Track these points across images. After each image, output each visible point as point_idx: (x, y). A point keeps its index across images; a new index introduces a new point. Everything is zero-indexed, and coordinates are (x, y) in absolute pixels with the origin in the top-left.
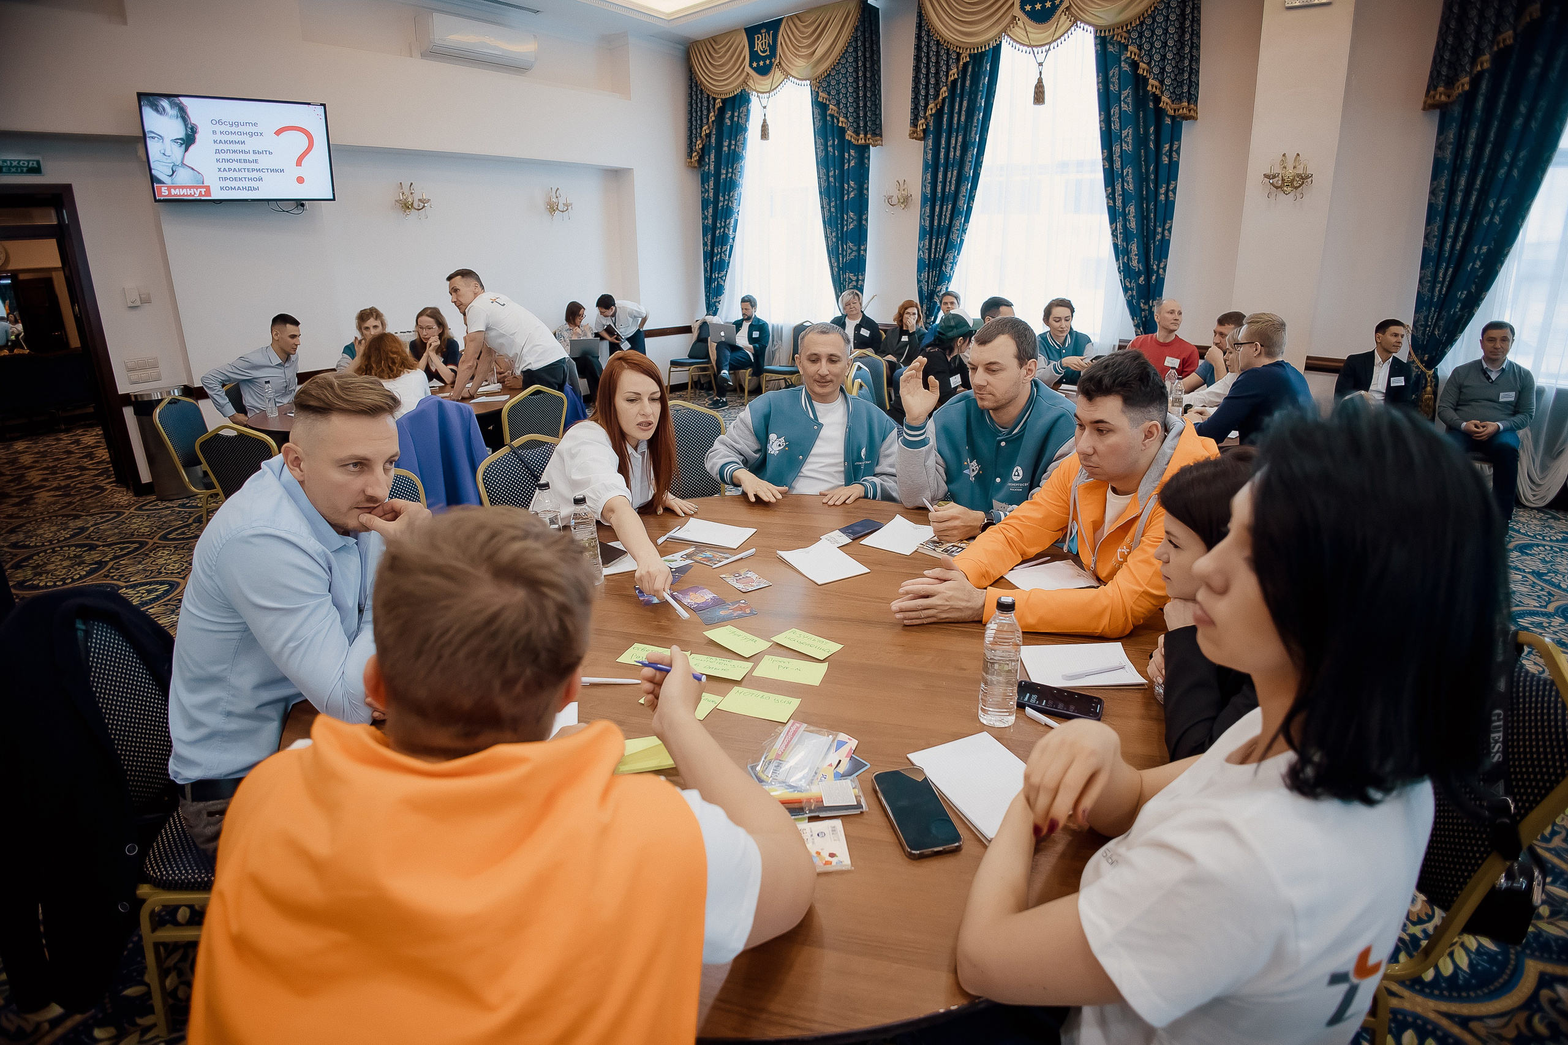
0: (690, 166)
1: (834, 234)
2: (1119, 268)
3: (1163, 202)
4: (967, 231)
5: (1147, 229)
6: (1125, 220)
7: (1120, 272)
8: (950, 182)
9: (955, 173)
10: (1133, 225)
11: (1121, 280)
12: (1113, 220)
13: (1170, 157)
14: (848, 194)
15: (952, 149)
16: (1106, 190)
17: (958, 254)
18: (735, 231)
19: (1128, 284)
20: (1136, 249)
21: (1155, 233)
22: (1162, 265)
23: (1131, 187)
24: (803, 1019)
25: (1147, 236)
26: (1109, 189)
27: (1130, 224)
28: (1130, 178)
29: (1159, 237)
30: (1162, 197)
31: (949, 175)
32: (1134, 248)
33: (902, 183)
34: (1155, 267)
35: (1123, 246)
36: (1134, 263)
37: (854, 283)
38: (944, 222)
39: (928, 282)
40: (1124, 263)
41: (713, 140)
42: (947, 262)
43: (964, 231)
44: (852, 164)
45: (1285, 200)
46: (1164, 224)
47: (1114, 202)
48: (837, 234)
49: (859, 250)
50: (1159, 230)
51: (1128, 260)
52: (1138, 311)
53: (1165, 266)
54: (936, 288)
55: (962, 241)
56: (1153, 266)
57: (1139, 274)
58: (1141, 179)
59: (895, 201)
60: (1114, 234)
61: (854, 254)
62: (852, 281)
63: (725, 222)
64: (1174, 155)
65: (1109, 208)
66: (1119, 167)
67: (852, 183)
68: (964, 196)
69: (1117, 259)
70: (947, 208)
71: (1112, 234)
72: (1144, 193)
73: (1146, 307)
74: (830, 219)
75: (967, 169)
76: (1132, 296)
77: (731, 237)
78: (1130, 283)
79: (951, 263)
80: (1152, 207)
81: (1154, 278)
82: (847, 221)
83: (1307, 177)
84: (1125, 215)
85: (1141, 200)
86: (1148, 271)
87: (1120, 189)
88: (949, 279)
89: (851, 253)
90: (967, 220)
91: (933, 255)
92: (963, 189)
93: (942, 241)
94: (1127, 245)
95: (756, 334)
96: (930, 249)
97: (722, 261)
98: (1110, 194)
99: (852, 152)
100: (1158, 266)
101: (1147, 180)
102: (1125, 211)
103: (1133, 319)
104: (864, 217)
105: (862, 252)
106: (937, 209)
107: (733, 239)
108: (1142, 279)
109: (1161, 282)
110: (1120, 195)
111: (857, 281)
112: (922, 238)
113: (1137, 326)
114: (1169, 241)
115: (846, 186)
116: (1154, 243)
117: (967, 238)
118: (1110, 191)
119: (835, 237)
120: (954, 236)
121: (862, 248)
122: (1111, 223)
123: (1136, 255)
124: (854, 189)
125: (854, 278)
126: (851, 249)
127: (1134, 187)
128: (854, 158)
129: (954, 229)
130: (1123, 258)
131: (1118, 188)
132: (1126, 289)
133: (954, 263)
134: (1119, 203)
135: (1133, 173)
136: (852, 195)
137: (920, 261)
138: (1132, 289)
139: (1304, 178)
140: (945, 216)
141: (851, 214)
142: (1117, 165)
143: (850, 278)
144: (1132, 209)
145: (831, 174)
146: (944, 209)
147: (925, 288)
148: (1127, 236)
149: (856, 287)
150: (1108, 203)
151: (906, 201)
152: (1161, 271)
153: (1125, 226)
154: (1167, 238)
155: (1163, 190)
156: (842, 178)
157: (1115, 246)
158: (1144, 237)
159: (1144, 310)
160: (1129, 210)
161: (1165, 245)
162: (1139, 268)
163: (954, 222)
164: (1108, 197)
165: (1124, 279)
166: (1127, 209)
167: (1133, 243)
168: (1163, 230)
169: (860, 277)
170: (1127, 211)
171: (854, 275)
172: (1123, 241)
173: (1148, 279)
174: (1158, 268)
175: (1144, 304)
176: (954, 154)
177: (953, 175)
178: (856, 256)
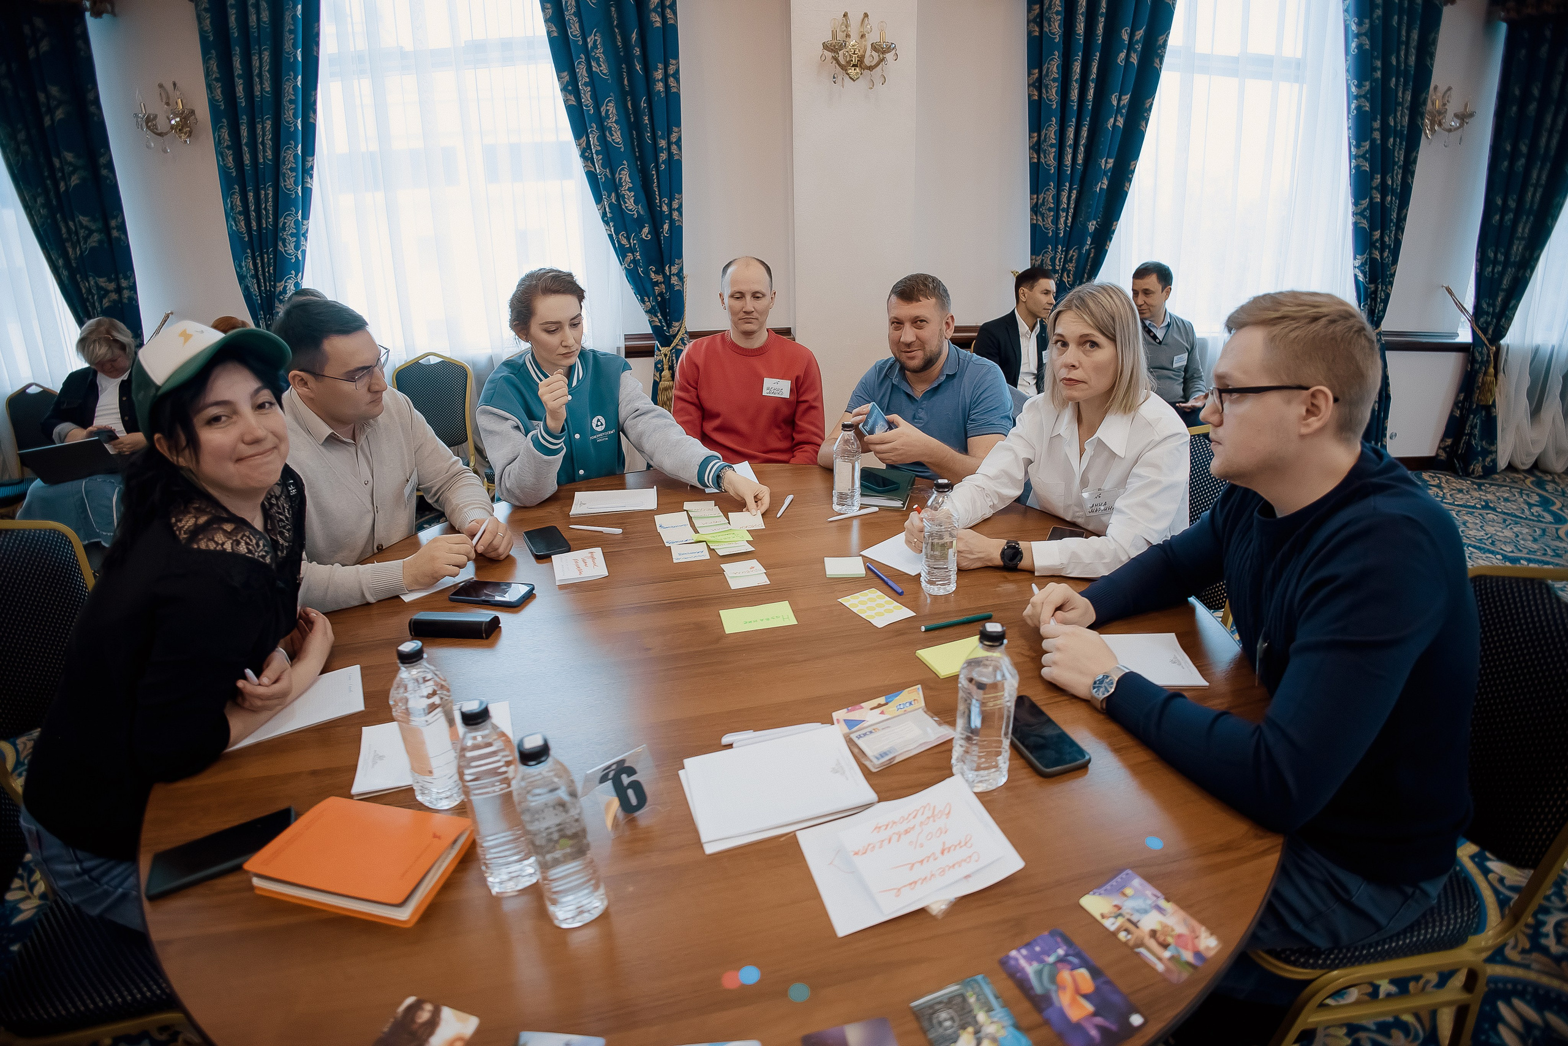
2: (604, 215)
3: (663, 95)
4: (314, 173)
5: (640, 146)
6: (603, 129)
7: (606, 223)
8: (260, 75)
9: (266, 56)
10: (616, 136)
11: (610, 236)
12: (580, 130)
13: (664, 18)
14: (51, 113)
15: (252, 10)
16: (559, 78)
17: (306, 216)
19: (624, 242)
20: (628, 179)
21: (656, 149)
22: (675, 205)
23: (604, 68)
25: (643, 156)
26: (567, 75)
27: (612, 135)
28: (599, 53)
29: (663, 156)
30: (660, 87)
31: (256, 63)
32: (625, 177)
33: (166, 88)
34: (665, 208)
35: (605, 175)
36: (630, 204)
37: (110, 295)
38: (264, 157)
39: (256, 276)
40: (611, 205)
42: (285, 235)
43: (307, 172)
45: (854, 89)
46: (669, 133)
47: (578, 98)
48: (49, 200)
49: (107, 230)
50: (663, 143)
51: (618, 200)
52: (648, 286)
53: (681, 206)
54: (275, 287)
55: (307, 192)
56: (661, 207)
57: (639, 223)
58: (621, 58)
59: (161, 124)
60: (586, 155)
61: (96, 237)
62: (109, 291)
64: (669, 13)
65: (570, 109)
66: (577, 33)
67: (54, 90)
68: (291, 102)
69: (598, 199)
70: (263, 128)
71: (583, 156)
72: (626, 82)
73: (660, 278)
75: (288, 46)
76: (634, 261)
78: (628, 239)
79: (292, 235)
80: (643, 105)
81: (666, 227)
82: (63, 170)
83: (889, 49)
84: (601, 121)
85: (623, 92)
86: (655, 217)
87: (585, 73)
88: (298, 267)
89: (86, 238)
90: (309, 149)
91: (254, 224)
92: (288, 88)
93: (266, 195)
94: (613, 173)
96: (246, 212)
98: (568, 84)
100: (670, 205)
101: (628, 59)
102: (600, 113)
103: (643, 301)
104: (103, 160)
105: (114, 233)
106: (244, 132)
108: (646, 230)
109: (677, 232)
110: (586, 84)
111: (118, 290)
112: (227, 192)
113: (650, 312)
114: (679, 162)
115: (43, 98)
116: (657, 167)
117: (316, 185)
118: (567, 78)
119: (45, 206)
120: (288, 182)
121: (113, 223)
123: (630, 190)
124: (63, 102)
125: (111, 286)
126: (86, 228)
127: (609, 68)
129: (284, 169)
130: (609, 196)
131: (582, 71)
132: (621, 252)
133: (300, 235)
134: (587, 98)
135: (604, 45)
136: (60, 114)
137: (234, 237)
138: (632, 250)
139: (883, 50)
140: (263, 143)
141: (70, 156)
142: (574, 29)
143: (99, 288)
144: (610, 108)
146: (259, 131)
147: (255, 289)
148: (610, 156)
150: (566, 101)
151: (186, 125)
152: (675, 214)
153: (603, 140)
154: (676, 157)
155: (659, 74)
157: (592, 177)
158: (637, 159)
159: (657, 284)
160: (607, 111)
161: (674, 167)
162: (637, 212)
163: (283, 154)
164: (564, 89)
165: (617, 234)
166: (603, 109)
167: (622, 169)
168: (669, 144)
169: (124, 283)
170: (603, 114)
171: (110, 281)
172: (603, 166)
173: (656, 231)
174: (671, 209)
175: (656, 272)
176: (259, 19)
177: (263, 60)
178: (100, 242)
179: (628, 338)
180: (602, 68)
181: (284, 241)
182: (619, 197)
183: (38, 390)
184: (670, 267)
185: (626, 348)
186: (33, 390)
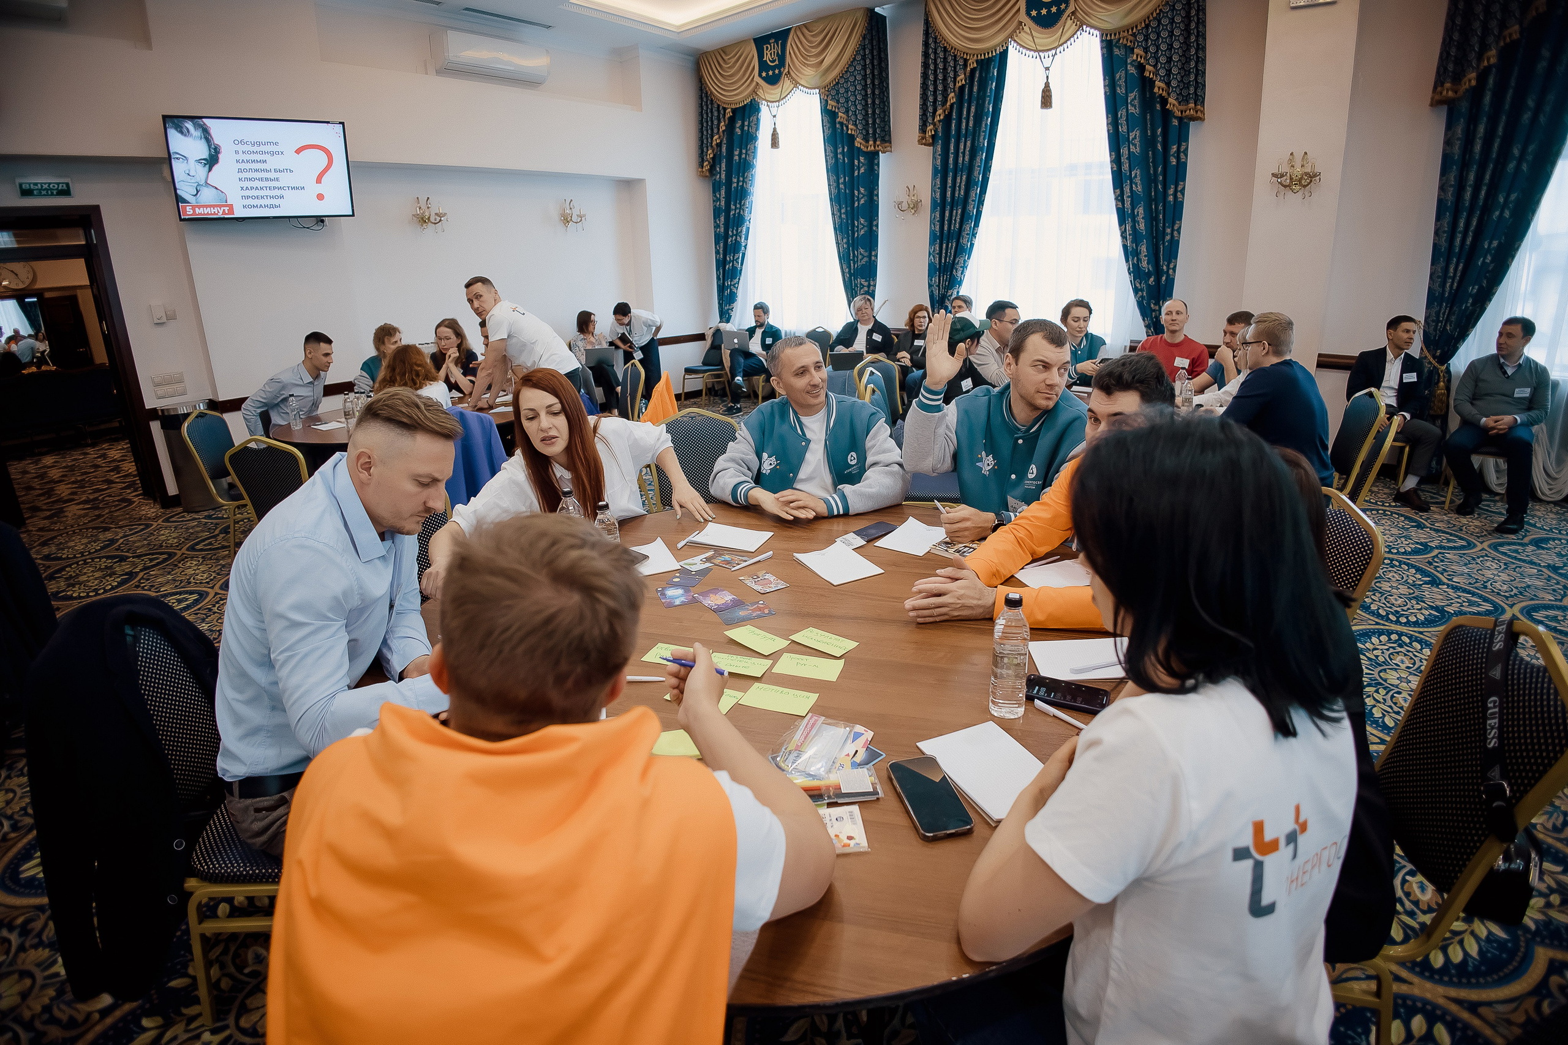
0: (702, 175)
1: (845, 240)
2: (1129, 269)
3: (1172, 203)
4: (977, 236)
5: (1156, 230)
6: (1134, 221)
7: (1130, 274)
8: (960, 187)
9: (964, 177)
10: (1142, 226)
11: (1131, 281)
12: (1122, 221)
13: (1178, 158)
14: (859, 200)
15: (961, 155)
16: (1114, 192)
17: (969, 258)
18: (746, 239)
19: (1138, 285)
20: (1145, 250)
21: (1164, 234)
22: (1171, 266)
23: (1140, 188)
24: (825, 987)
25: (1156, 237)
26: (1118, 191)
27: (1139, 225)
28: (1138, 180)
29: (1168, 238)
30: (1171, 198)
31: (958, 180)
32: (1143, 249)
33: (911, 188)
34: (1165, 268)
35: (1132, 247)
36: (1144, 264)
38: (954, 227)
39: (939, 286)
40: (1133, 264)
41: (724, 149)
42: (957, 267)
43: (974, 235)
44: (862, 170)
45: (1294, 199)
46: (1173, 224)
47: (1123, 204)
48: (848, 240)
49: (870, 256)
50: (1169, 231)
52: (1148, 312)
53: (1175, 266)
55: (972, 245)
56: (1162, 267)
57: (1149, 275)
58: (1150, 181)
59: (905, 206)
60: (1123, 236)
61: (865, 259)
62: (864, 286)
63: (737, 230)
64: (1182, 156)
65: (1118, 209)
66: (1127, 169)
67: (862, 190)
68: (973, 201)
69: (1127, 261)
70: (957, 213)
72: (1153, 194)
74: (841, 225)
75: (976, 173)
76: (1142, 297)
77: (743, 244)
78: (1140, 284)
79: (961, 268)
80: (1160, 208)
81: (1164, 278)
82: (858, 227)
83: (1315, 176)
84: (1134, 217)
85: (1150, 201)
86: (1158, 272)
87: (1128, 191)
88: (960, 283)
89: (862, 259)
90: (977, 225)
91: (943, 260)
92: (973, 194)
93: (952, 246)
94: (1137, 246)
95: (769, 341)
96: (940, 254)
97: (734, 268)
98: (1118, 196)
99: (862, 159)
100: (1168, 266)
101: (1155, 181)
102: (1134, 212)
103: (1144, 320)
104: (875, 223)
105: (873, 258)
106: (947, 214)
107: (745, 247)
108: (1152, 279)
109: (1171, 282)
110: (1128, 197)
111: (869, 286)
112: (932, 242)
113: (1147, 327)
114: (1178, 241)
115: (856, 193)
116: (1164, 243)
117: (976, 242)
118: (1118, 193)
119: (846, 243)
120: (964, 240)
121: (873, 253)
122: (1120, 225)
123: (1145, 256)
124: (864, 196)
126: (862, 255)
127: (1143, 189)
128: (863, 164)
129: (964, 234)
130: (1133, 259)
131: (1127, 189)
132: (1136, 291)
133: (964, 267)
134: (1128, 204)
135: (1141, 175)
136: (862, 201)
137: (931, 266)
138: (1142, 290)
139: (1312, 177)
140: (955, 220)
141: (862, 220)
142: (1126, 167)
143: (861, 284)
144: (1140, 211)
145: (841, 181)
146: (954, 214)
147: (936, 293)
148: (1136, 237)
150: (1116, 205)
151: (915, 206)
152: (1171, 271)
153: (1134, 228)
154: (1176, 238)
155: (1171, 191)
156: (852, 185)
157: (1125, 247)
158: (1153, 238)
160: (1138, 212)
161: (1174, 246)
162: (1148, 269)
163: (964, 227)
164: (1116, 199)
165: (1134, 280)
166: (1136, 211)
167: (1143, 244)
168: (1173, 231)
169: (872, 283)
170: (1136, 213)
171: (865, 281)
172: (1132, 242)
173: (1158, 280)
174: (1168, 268)
175: (1155, 304)
176: (963, 159)
177: (962, 180)
178: (866, 262)
179: (1132, 341)
180: (1139, 188)
181: (956, 269)
182: (1139, 260)
183: (822, 330)
186: (820, 330)
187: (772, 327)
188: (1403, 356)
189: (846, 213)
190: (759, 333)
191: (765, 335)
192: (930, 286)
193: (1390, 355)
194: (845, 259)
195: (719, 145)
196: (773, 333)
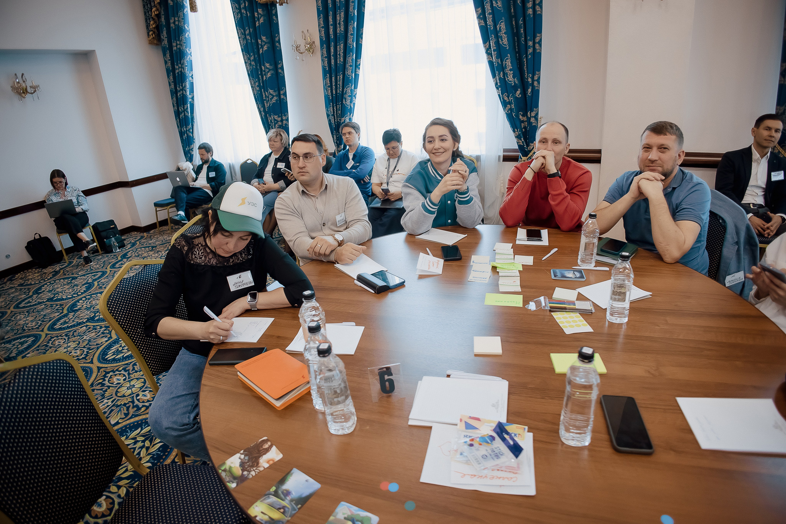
0: (151, 43)
1: (257, 84)
2: (496, 84)
3: (532, 16)
4: (361, 67)
5: (518, 45)
6: (497, 37)
7: (497, 88)
8: (339, 24)
9: (342, 14)
10: (505, 41)
11: (499, 95)
12: (486, 38)
14: (262, 47)
16: (476, 11)
17: (356, 87)
18: (192, 91)
19: (506, 98)
20: (510, 64)
21: (526, 47)
22: (536, 78)
25: (519, 52)
26: (480, 10)
27: (502, 40)
29: (530, 51)
30: (530, 11)
31: (338, 18)
32: (508, 63)
33: (306, 32)
34: (530, 80)
35: (498, 63)
36: (510, 78)
37: (280, 123)
38: (340, 61)
39: (334, 115)
40: (500, 79)
41: (163, 19)
42: (346, 96)
43: (357, 66)
44: (262, 20)
46: (535, 37)
47: (485, 21)
48: (259, 83)
49: (279, 95)
50: (530, 43)
51: (504, 76)
52: (518, 123)
53: (539, 78)
54: (341, 120)
55: (357, 76)
56: (527, 79)
57: (515, 88)
59: (302, 49)
60: (488, 53)
61: (275, 98)
62: (278, 121)
63: (182, 86)
65: (481, 28)
67: (264, 39)
68: (351, 34)
69: (494, 76)
70: (340, 47)
71: (487, 52)
72: (512, 11)
73: (525, 119)
74: (252, 72)
75: (351, 9)
76: (511, 109)
77: (190, 96)
78: (508, 97)
79: (349, 96)
80: (521, 22)
81: (530, 90)
82: (265, 71)
84: (496, 33)
85: (511, 18)
86: (524, 85)
87: (489, 8)
88: (351, 111)
89: (272, 98)
90: (358, 56)
91: (334, 91)
92: (350, 28)
93: (340, 78)
94: (502, 61)
95: (212, 174)
96: (331, 86)
97: (186, 117)
98: (480, 14)
99: (260, 11)
100: (533, 78)
102: (496, 28)
103: (514, 131)
104: (279, 66)
105: (282, 97)
106: (332, 50)
107: (193, 98)
108: (518, 92)
109: (536, 93)
110: (490, 14)
111: (282, 121)
112: (324, 77)
113: (518, 137)
114: (540, 54)
115: (259, 41)
116: (527, 57)
117: (361, 72)
119: (258, 86)
120: (349, 72)
121: (282, 92)
122: (485, 42)
123: (511, 70)
124: (266, 43)
125: (279, 119)
126: (272, 95)
127: (503, 3)
128: (262, 16)
129: (347, 66)
130: (499, 74)
131: (488, 7)
132: (505, 104)
133: (353, 96)
134: (490, 22)
136: (265, 48)
137: (326, 97)
138: (510, 103)
140: (339, 54)
141: (267, 65)
143: (275, 120)
144: (502, 26)
145: (247, 32)
146: (338, 49)
147: (333, 122)
148: (501, 52)
149: (280, 127)
150: (480, 24)
151: (311, 48)
152: (536, 83)
153: (497, 43)
154: (538, 51)
155: (530, 5)
156: (255, 35)
157: (491, 63)
158: (516, 53)
159: (523, 122)
160: (500, 27)
161: (537, 57)
162: (514, 82)
163: (347, 59)
164: (479, 17)
165: (502, 94)
166: (498, 27)
167: (507, 59)
168: (534, 43)
169: (284, 118)
170: (498, 29)
171: (279, 117)
172: (497, 58)
173: (524, 92)
174: (533, 80)
175: (523, 116)
177: (341, 16)
178: (276, 100)
179: (505, 150)
180: (499, 4)
181: (346, 99)
182: (504, 74)
184: (530, 113)
185: (504, 156)
186: (249, 162)
187: (215, 162)
188: (769, 154)
189: (254, 60)
190: (205, 167)
191: (209, 169)
192: (328, 116)
193: (756, 155)
194: (259, 99)
195: (158, 16)
196: (216, 167)
